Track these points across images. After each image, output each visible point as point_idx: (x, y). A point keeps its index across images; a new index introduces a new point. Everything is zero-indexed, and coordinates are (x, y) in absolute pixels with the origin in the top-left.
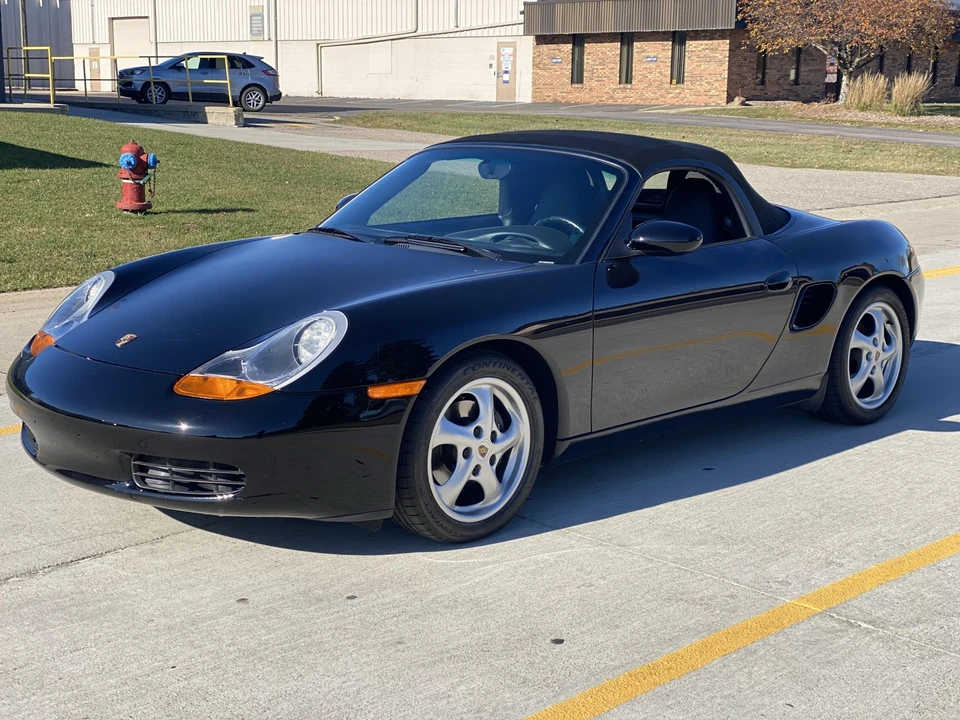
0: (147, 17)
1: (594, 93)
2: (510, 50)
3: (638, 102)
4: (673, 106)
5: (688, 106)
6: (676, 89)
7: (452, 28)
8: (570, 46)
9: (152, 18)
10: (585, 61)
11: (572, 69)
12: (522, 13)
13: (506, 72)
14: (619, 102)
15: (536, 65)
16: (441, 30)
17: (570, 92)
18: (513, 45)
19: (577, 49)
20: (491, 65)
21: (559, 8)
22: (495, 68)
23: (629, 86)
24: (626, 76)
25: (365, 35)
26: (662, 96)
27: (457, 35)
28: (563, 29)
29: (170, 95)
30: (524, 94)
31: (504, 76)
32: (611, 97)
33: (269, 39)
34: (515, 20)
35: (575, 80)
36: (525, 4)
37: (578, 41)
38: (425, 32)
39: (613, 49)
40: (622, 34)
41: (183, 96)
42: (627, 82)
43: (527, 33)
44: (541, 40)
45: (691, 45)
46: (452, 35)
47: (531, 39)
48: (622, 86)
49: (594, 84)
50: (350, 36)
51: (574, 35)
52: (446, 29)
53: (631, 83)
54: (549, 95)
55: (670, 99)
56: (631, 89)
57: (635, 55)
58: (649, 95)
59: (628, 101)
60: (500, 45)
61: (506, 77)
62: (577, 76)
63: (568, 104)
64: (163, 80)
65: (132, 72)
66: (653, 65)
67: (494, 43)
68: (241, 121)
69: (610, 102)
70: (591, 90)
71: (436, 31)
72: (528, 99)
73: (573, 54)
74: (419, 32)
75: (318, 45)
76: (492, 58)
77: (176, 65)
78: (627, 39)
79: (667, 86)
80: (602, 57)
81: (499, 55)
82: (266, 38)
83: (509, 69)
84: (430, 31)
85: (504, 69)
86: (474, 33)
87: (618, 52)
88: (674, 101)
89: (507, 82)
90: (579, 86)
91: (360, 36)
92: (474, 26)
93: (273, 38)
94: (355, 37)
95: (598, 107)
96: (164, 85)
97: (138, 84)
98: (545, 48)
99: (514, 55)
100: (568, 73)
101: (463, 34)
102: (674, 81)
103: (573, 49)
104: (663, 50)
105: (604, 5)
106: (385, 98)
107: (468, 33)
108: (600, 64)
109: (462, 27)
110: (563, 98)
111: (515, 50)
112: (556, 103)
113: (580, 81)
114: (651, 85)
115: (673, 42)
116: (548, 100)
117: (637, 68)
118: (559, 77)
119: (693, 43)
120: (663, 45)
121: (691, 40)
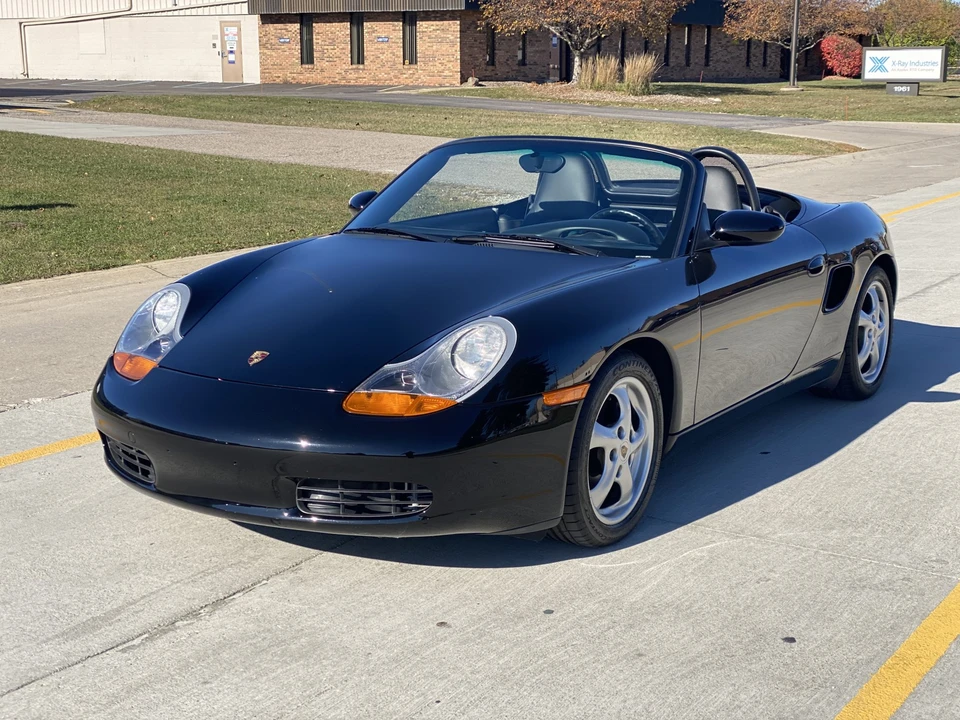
1: (326, 74)
2: (234, 30)
3: (372, 82)
4: (407, 87)
5: (423, 87)
6: (409, 69)
7: (170, 6)
8: (298, 26)
10: (315, 41)
11: (301, 49)
13: (231, 52)
14: (352, 83)
15: (262, 45)
16: (158, 8)
17: (301, 73)
18: (237, 24)
19: (305, 29)
20: (214, 45)
22: (219, 48)
23: (361, 66)
24: (358, 57)
25: (73, 14)
26: (396, 77)
27: (176, 13)
28: (290, 9)
30: (252, 75)
31: (229, 56)
32: (344, 78)
35: (305, 60)
37: (306, 20)
38: (140, 10)
39: (342, 29)
40: (351, 13)
42: (359, 63)
43: (251, 11)
44: (267, 19)
45: (422, 26)
46: (170, 13)
47: (256, 18)
48: (354, 66)
49: (325, 64)
50: (57, 15)
51: (302, 14)
52: (164, 8)
53: (363, 63)
54: (279, 76)
55: (405, 79)
56: (363, 69)
57: (366, 35)
58: (383, 76)
59: (361, 82)
60: (223, 24)
61: (232, 57)
62: (307, 56)
63: (299, 85)
66: (385, 46)
67: (216, 22)
69: (343, 82)
70: (322, 71)
71: (152, 9)
72: (258, 81)
73: (301, 34)
74: (133, 11)
75: (21, 23)
76: (215, 37)
78: (356, 19)
79: (400, 66)
80: (332, 37)
81: (223, 34)
83: (235, 49)
84: (146, 9)
85: (229, 49)
86: (194, 11)
87: (348, 32)
88: (408, 82)
89: (233, 62)
90: (310, 66)
91: (69, 15)
92: (193, 3)
94: (63, 15)
95: (331, 87)
98: (271, 27)
99: (239, 34)
100: (297, 53)
101: (182, 13)
102: (407, 61)
103: (301, 29)
104: (394, 30)
106: (100, 80)
107: (188, 12)
108: (330, 44)
109: (181, 4)
110: (293, 78)
111: (240, 30)
112: (286, 84)
113: (311, 61)
114: (383, 66)
115: (404, 23)
116: (278, 81)
117: (369, 49)
118: (287, 57)
119: (424, 23)
120: (393, 25)
121: (422, 20)
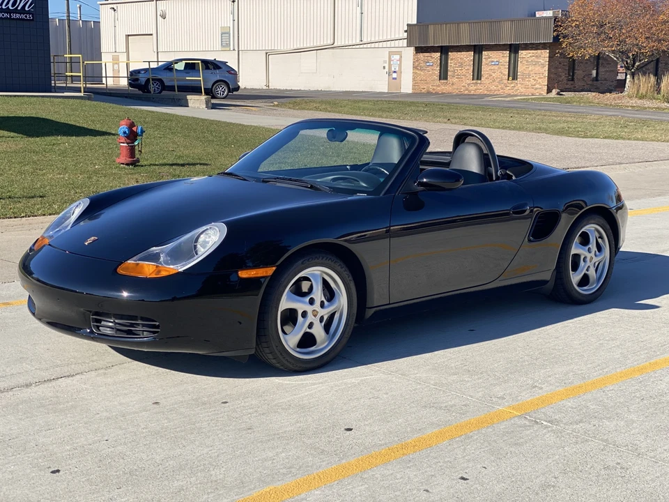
0: (151, 35)
1: (455, 87)
2: (397, 57)
3: (486, 92)
4: (509, 95)
5: (521, 96)
6: (512, 83)
7: (358, 42)
8: (439, 54)
9: (155, 35)
10: (449, 64)
11: (440, 70)
12: (406, 31)
13: (395, 72)
14: (472, 92)
15: (415, 67)
16: (350, 43)
17: (439, 86)
18: (400, 53)
19: (443, 57)
20: (384, 67)
21: (431, 28)
22: (387, 69)
23: (479, 82)
24: (477, 75)
25: (298, 46)
26: (502, 88)
27: (361, 46)
28: (434, 43)
29: (164, 87)
30: (407, 87)
31: (393, 75)
32: (467, 89)
33: (234, 50)
34: (401, 36)
35: (442, 77)
36: (408, 25)
37: (444, 51)
38: (339, 44)
39: (468, 56)
40: (475, 45)
41: (172, 88)
42: (478, 79)
43: (409, 45)
44: (419, 50)
45: (522, 53)
46: (358, 47)
47: (412, 49)
48: (474, 81)
49: (455, 80)
50: (289, 47)
51: (442, 46)
52: (354, 43)
53: (480, 79)
54: (424, 88)
55: (507, 91)
56: (481, 83)
57: (484, 60)
58: (493, 88)
59: (479, 92)
60: (391, 54)
61: (395, 75)
62: (444, 75)
63: (437, 93)
64: (160, 77)
65: (138, 72)
66: (496, 67)
67: (386, 52)
68: (210, 105)
69: (466, 92)
70: (453, 84)
71: (347, 43)
72: (410, 91)
73: (441, 59)
74: (336, 45)
75: (267, 53)
76: (385, 62)
77: (169, 67)
78: (478, 50)
79: (506, 81)
80: (461, 62)
81: (390, 60)
82: (232, 49)
83: (397, 70)
84: (343, 44)
85: (393, 70)
86: (373, 45)
87: (472, 58)
88: (510, 92)
89: (394, 79)
90: (445, 81)
91: (295, 47)
92: (373, 40)
93: (236, 49)
94: (292, 48)
95: (457, 95)
96: (161, 81)
97: (143, 80)
98: (421, 55)
99: (400, 60)
100: (437, 72)
101: (365, 46)
102: (511, 78)
103: (441, 56)
104: (503, 57)
105: (462, 26)
106: (312, 90)
107: (369, 46)
108: (459, 66)
109: (365, 41)
110: (434, 89)
111: (401, 57)
112: (429, 93)
113: (446, 78)
114: (494, 81)
115: (510, 51)
116: (423, 91)
117: (485, 69)
118: (431, 75)
119: (524, 52)
120: (503, 53)
121: (522, 50)
